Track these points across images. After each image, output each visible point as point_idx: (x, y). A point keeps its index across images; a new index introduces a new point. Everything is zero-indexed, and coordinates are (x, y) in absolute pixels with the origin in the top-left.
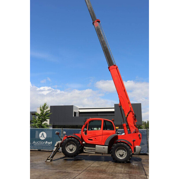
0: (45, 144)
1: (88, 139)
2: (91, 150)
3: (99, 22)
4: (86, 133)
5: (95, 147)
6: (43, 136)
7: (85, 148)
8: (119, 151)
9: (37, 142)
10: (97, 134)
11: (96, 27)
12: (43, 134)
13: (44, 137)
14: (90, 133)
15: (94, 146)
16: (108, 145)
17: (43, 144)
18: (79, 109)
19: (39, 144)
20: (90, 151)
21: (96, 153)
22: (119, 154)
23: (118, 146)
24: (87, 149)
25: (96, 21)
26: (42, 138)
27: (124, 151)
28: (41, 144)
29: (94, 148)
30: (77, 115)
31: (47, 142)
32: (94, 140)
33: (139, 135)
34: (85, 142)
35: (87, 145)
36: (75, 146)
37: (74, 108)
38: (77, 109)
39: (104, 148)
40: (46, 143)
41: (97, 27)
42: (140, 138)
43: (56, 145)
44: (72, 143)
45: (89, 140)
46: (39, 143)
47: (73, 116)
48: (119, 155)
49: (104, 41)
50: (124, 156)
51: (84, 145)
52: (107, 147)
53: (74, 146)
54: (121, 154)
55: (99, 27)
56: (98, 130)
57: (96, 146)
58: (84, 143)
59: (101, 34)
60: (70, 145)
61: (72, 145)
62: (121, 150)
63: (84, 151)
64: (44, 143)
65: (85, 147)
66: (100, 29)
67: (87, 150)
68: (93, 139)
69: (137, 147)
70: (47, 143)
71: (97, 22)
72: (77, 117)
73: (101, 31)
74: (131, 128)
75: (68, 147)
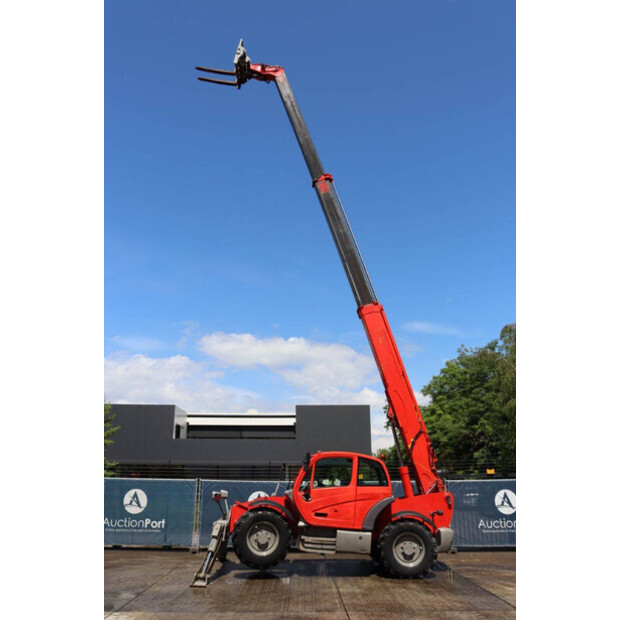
0: (141, 528)
1: (313, 514)
2: (322, 544)
3: (331, 180)
4: (307, 496)
5: (335, 536)
6: (138, 503)
7: (303, 541)
8: (401, 545)
9: (117, 523)
10: (341, 497)
11: (322, 193)
12: (135, 495)
13: (139, 506)
14: (321, 495)
15: (331, 532)
16: (371, 528)
17: (137, 528)
18: (189, 416)
19: (124, 528)
20: (320, 547)
21: (337, 552)
22: (403, 554)
23: (402, 530)
24: (308, 543)
25: (323, 177)
26: (133, 510)
27: (415, 545)
28: (131, 527)
29: (333, 539)
30: (183, 434)
31: (148, 521)
32: (332, 517)
33: (448, 498)
34: (304, 521)
35: (312, 530)
36: (275, 534)
37: (176, 413)
38: (183, 416)
39: (360, 538)
40: (147, 523)
41: (327, 195)
42: (450, 507)
43: (215, 533)
44: (265, 525)
45: (317, 515)
46: (121, 523)
47: (174, 437)
48: (402, 557)
49: (345, 234)
50: (415, 557)
51: (302, 531)
52: (370, 534)
53: (270, 535)
54: (409, 553)
55: (332, 196)
56: (333, 485)
57: (338, 531)
58: (301, 524)
59: (336, 213)
60: (259, 533)
61: (264, 532)
62: (408, 543)
63: (302, 548)
64: (138, 524)
65: (303, 537)
66: (335, 201)
67: (309, 545)
68: (329, 514)
69: (442, 530)
70: (149, 526)
71: (326, 179)
72: (182, 440)
73: (336, 205)
74: (423, 479)
75: (254, 537)
